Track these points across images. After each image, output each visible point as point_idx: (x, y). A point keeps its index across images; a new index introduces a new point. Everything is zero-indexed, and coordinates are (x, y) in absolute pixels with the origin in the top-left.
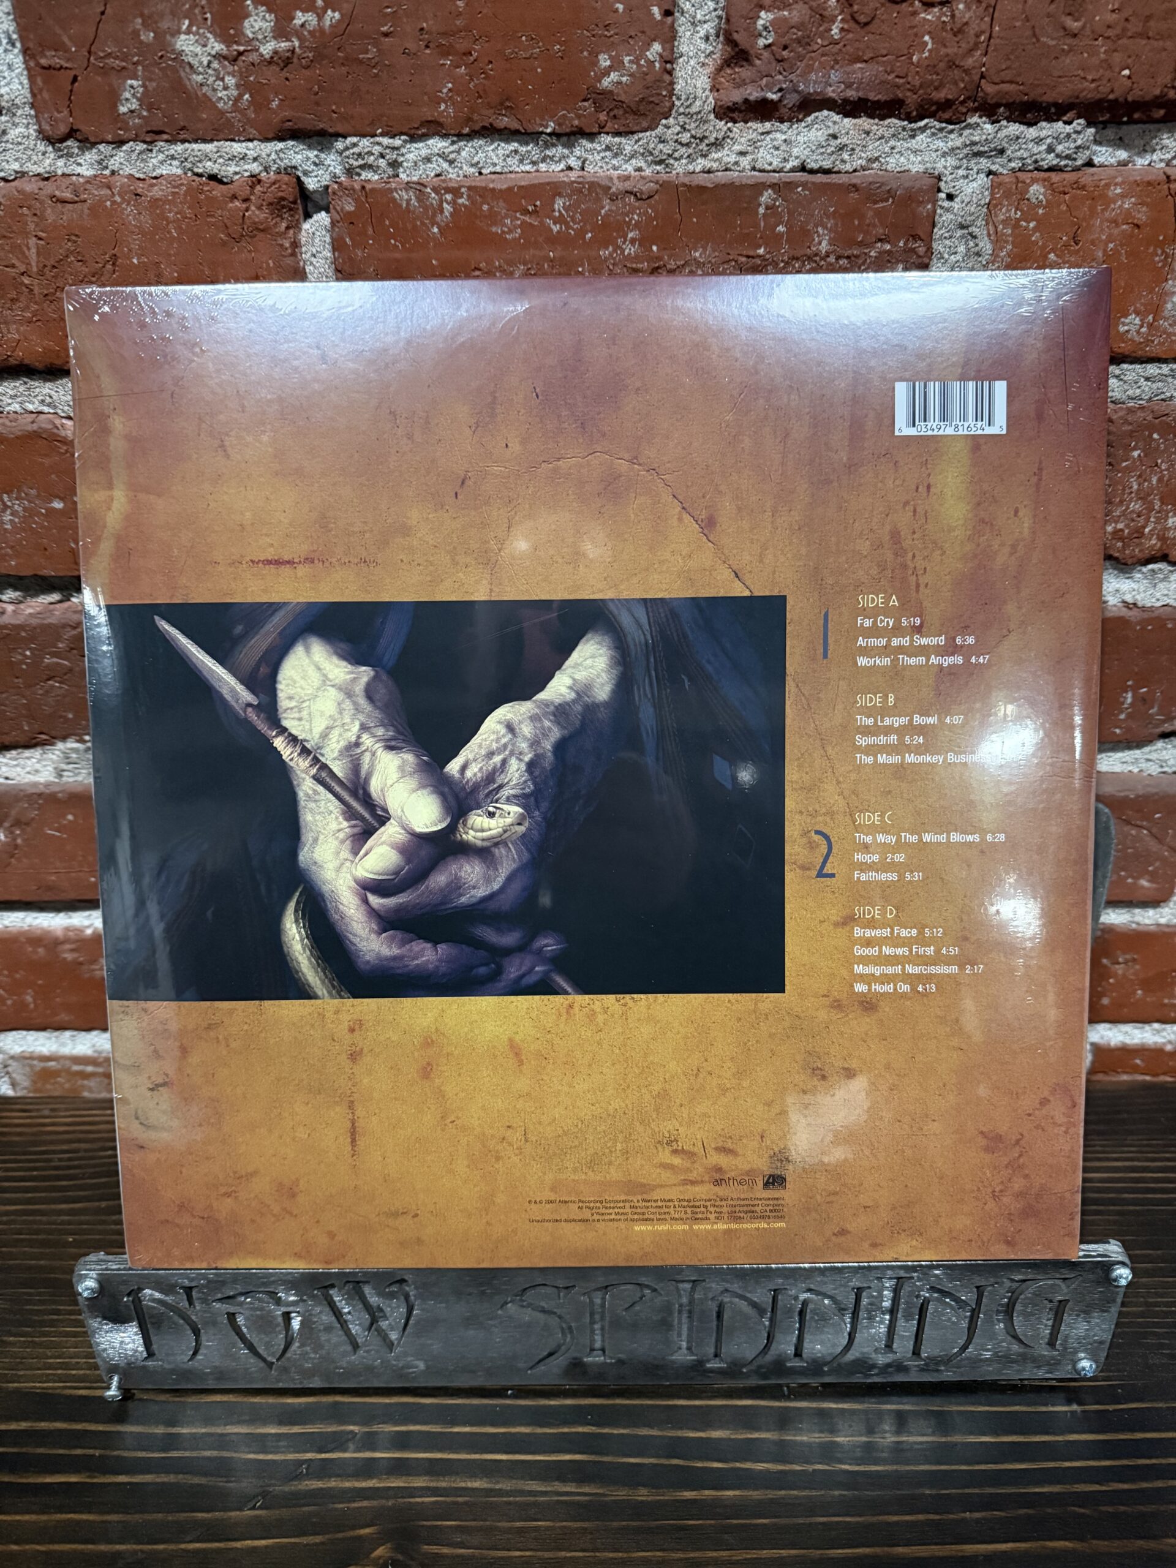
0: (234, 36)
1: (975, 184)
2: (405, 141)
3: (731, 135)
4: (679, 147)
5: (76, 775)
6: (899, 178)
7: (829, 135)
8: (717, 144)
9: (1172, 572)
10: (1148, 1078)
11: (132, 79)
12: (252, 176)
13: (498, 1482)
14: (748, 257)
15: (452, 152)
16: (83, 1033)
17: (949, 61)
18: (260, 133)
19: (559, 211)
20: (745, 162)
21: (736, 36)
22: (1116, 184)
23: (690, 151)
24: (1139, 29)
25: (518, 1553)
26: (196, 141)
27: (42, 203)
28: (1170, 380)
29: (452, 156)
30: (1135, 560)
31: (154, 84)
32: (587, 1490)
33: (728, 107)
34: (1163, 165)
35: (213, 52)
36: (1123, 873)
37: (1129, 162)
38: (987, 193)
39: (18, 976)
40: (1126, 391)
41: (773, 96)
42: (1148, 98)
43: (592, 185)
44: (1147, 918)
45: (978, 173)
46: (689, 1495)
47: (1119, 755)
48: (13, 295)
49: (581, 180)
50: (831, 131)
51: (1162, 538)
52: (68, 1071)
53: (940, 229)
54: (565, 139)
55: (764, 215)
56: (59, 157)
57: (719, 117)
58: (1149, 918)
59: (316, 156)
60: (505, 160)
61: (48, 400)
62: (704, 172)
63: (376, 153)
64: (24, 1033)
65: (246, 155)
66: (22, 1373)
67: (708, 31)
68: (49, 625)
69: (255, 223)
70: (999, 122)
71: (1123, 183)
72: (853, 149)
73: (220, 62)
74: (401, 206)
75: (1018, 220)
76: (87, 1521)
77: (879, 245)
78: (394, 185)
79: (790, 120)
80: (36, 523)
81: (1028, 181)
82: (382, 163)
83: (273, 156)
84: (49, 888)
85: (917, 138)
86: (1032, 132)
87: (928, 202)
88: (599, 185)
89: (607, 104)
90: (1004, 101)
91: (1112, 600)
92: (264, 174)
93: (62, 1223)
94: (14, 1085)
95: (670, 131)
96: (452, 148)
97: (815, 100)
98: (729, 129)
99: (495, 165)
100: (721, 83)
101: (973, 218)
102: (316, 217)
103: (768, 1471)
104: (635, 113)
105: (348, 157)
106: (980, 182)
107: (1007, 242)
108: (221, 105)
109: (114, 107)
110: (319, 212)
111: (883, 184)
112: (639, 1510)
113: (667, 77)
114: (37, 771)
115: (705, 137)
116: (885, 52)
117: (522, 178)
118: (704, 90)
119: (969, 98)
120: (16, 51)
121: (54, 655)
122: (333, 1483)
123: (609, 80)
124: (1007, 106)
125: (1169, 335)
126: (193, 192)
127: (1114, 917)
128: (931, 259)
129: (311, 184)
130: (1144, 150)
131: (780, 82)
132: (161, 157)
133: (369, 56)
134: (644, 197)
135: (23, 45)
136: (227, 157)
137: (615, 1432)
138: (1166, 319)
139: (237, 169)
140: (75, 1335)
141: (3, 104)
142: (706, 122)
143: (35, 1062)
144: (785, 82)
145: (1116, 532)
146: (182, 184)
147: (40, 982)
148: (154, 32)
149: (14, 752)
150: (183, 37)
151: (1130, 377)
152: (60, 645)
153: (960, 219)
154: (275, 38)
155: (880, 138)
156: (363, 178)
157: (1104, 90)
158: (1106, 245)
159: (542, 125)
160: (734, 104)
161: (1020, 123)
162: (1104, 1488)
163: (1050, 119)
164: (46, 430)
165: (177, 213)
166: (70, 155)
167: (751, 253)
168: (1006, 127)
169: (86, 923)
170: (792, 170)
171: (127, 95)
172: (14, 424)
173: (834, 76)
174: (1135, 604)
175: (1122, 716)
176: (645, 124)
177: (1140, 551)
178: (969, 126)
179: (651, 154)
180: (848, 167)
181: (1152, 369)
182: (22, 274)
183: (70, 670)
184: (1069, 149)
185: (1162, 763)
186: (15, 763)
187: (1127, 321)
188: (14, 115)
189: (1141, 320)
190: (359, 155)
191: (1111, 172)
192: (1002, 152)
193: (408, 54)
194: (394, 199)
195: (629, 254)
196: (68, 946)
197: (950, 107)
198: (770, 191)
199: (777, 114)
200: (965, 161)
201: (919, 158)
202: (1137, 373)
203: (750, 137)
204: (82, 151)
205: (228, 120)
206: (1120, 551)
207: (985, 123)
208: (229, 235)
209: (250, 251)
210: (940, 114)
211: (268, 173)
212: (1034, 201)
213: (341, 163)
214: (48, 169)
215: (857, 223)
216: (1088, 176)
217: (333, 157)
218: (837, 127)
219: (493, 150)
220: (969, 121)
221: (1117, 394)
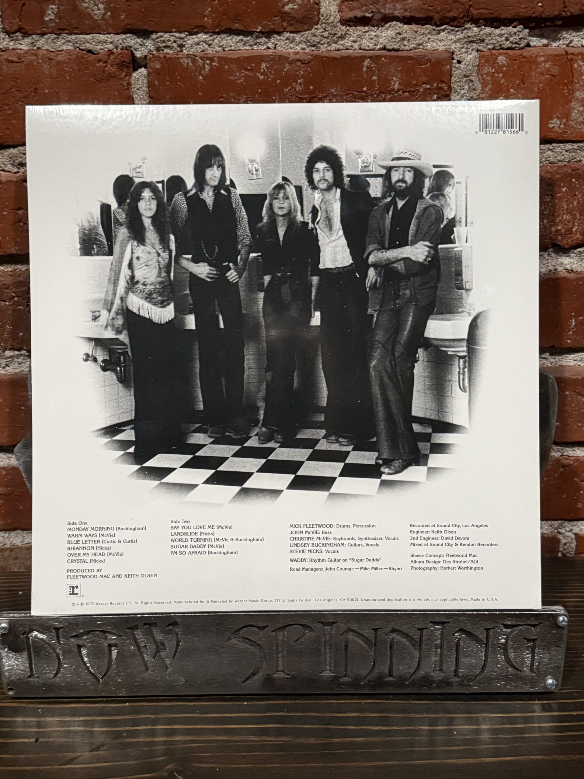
1: (471, 56)
2: (187, 35)
3: (349, 33)
4: (323, 38)
6: (432, 53)
7: (397, 33)
8: (342, 37)
11: (52, 5)
12: (109, 51)
13: (232, 737)
15: (210, 40)
18: (114, 30)
19: (264, 69)
20: (356, 46)
22: (541, 56)
23: (329, 40)
25: (244, 766)
26: (82, 34)
27: (2, 62)
28: (578, 151)
29: (210, 42)
30: (569, 246)
31: (63, 7)
32: (281, 739)
33: (347, 20)
34: (565, 46)
37: (548, 45)
38: (477, 60)
40: (556, 157)
41: (367, 15)
42: (552, 16)
43: (280, 56)
45: (472, 51)
46: (337, 740)
47: (573, 356)
49: (274, 54)
50: (398, 31)
53: (455, 77)
54: (266, 34)
55: (366, 71)
56: (11, 41)
57: (343, 24)
59: (142, 41)
60: (236, 44)
63: (172, 40)
65: (107, 41)
69: (109, 73)
70: (480, 26)
71: (543, 56)
72: (409, 40)
74: (183, 66)
75: (494, 73)
77: (424, 85)
78: (180, 56)
79: (378, 26)
81: (497, 54)
83: (120, 41)
85: (443, 34)
86: (497, 31)
87: (447, 65)
88: (283, 56)
89: (287, 18)
90: (482, 17)
91: (560, 269)
92: (115, 50)
95: (318, 31)
96: (210, 38)
97: (390, 17)
98: (348, 30)
99: (231, 46)
100: (343, 9)
101: (471, 72)
102: (140, 70)
103: (380, 730)
104: (301, 22)
105: (158, 42)
106: (473, 55)
107: (489, 84)
108: (95, 17)
109: (43, 18)
110: (140, 67)
111: (424, 56)
113: (316, 6)
115: (336, 34)
117: (245, 53)
118: (335, 12)
119: (464, 16)
123: (288, 7)
125: (575, 129)
126: (79, 58)
128: (451, 92)
129: (138, 54)
130: (555, 39)
131: (372, 8)
132: (63, 41)
134: (306, 62)
136: (97, 41)
137: (296, 714)
138: (573, 121)
139: (102, 47)
142: (336, 27)
144: (374, 8)
145: (557, 231)
146: (74, 54)
151: (558, 150)
153: (464, 73)
155: (422, 34)
156: (165, 52)
157: (530, 12)
158: (539, 85)
159: (255, 28)
160: (350, 18)
161: (492, 27)
162: (563, 734)
163: (506, 26)
165: (70, 68)
166: (17, 40)
167: (360, 90)
168: (484, 29)
170: (380, 49)
171: (49, 12)
173: (398, 6)
175: (571, 333)
176: (306, 28)
177: (572, 241)
178: (466, 29)
179: (309, 42)
180: (407, 48)
181: (569, 146)
184: (516, 39)
187: (553, 122)
189: (560, 121)
190: (164, 41)
191: (539, 49)
192: (483, 41)
194: (180, 63)
195: (299, 90)
197: (456, 20)
198: (368, 60)
199: (371, 23)
200: (465, 45)
201: (443, 44)
202: (561, 148)
203: (358, 34)
204: (23, 38)
205: (98, 24)
206: (560, 241)
207: (474, 27)
208: (96, 79)
209: (106, 87)
210: (451, 23)
211: (117, 49)
212: (501, 64)
213: (154, 45)
214: (5, 46)
215: (412, 75)
216: (526, 52)
217: (150, 42)
218: (400, 29)
219: (230, 39)
220: (466, 26)
221: (552, 159)
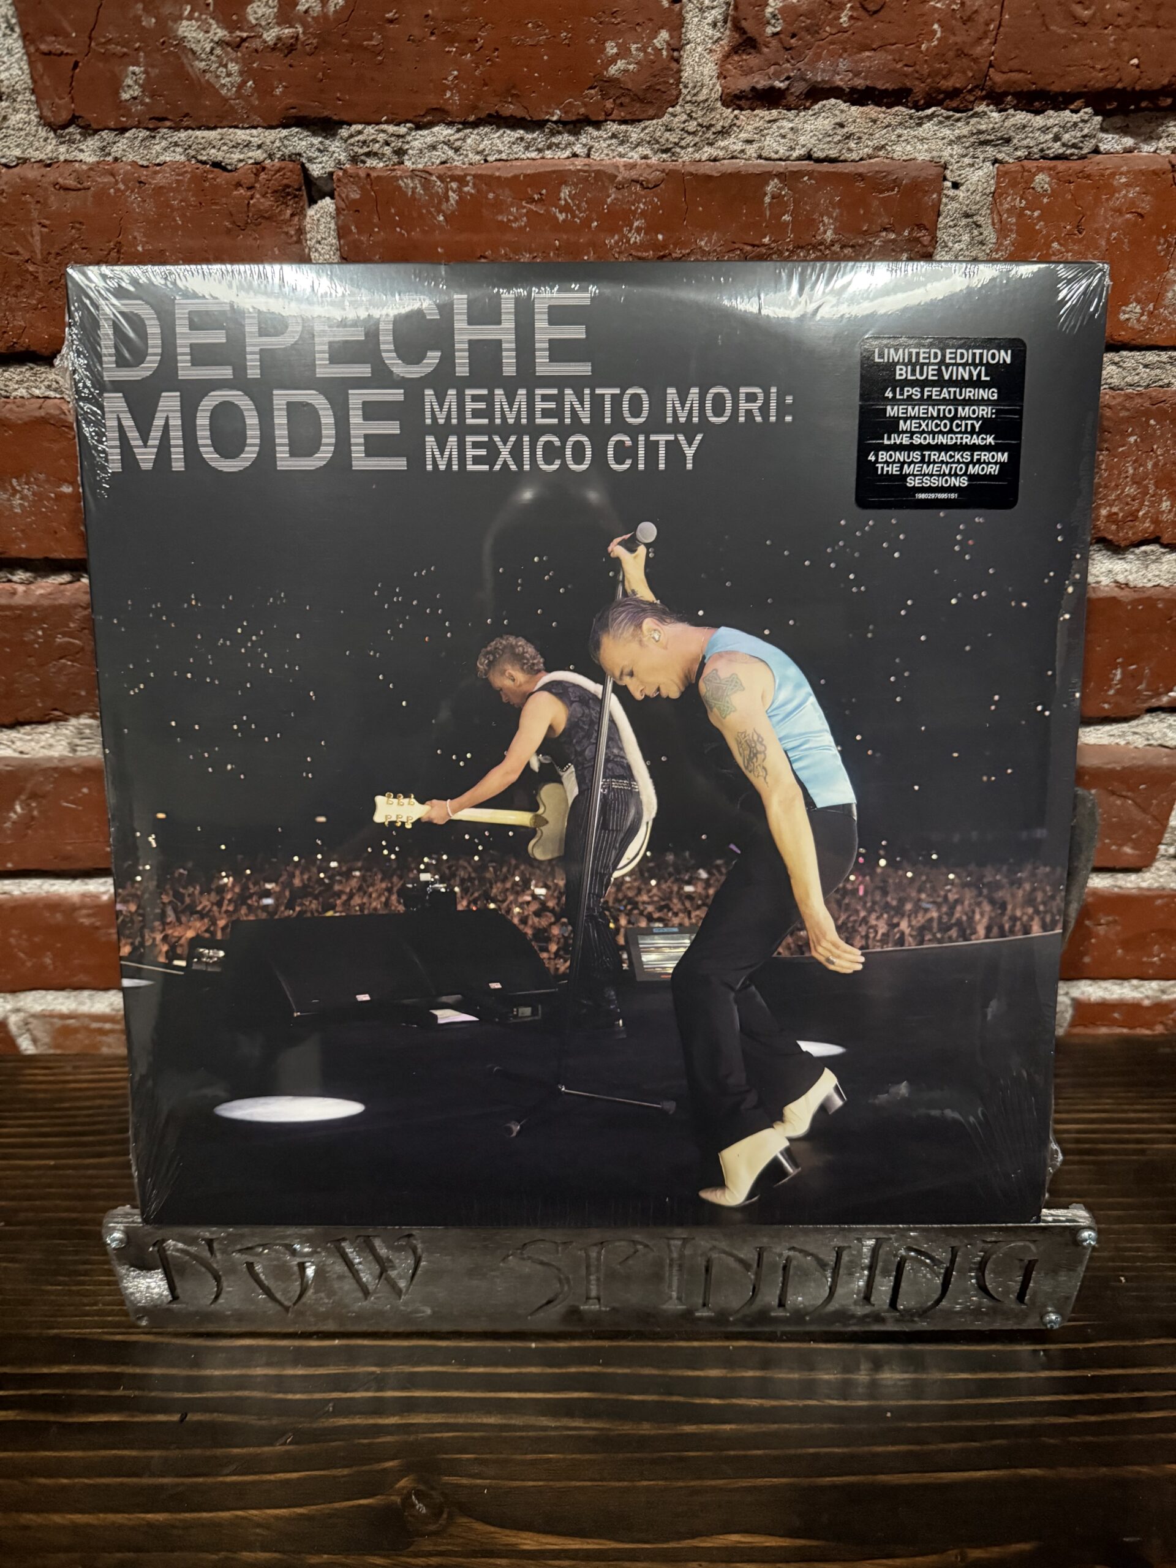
0: (237, 21)
1: (980, 173)
2: (410, 129)
3: (738, 122)
4: (685, 135)
5: (90, 749)
6: (905, 167)
7: (836, 124)
8: (724, 132)
9: (1164, 553)
10: (1125, 1031)
11: (133, 65)
12: (256, 163)
13: (511, 1418)
14: (754, 246)
15: (458, 140)
16: (101, 993)
17: (958, 50)
18: (264, 120)
19: (565, 200)
20: (751, 150)
21: (744, 24)
22: (1121, 174)
23: (697, 139)
24: (1149, 18)
25: (531, 1483)
26: (199, 129)
27: (46, 189)
28: (1168, 367)
29: (458, 144)
30: (1127, 543)
31: (157, 71)
32: (594, 1425)
33: (735, 96)
34: (1168, 152)
35: (216, 39)
36: (1107, 841)
37: (1135, 149)
38: (992, 182)
39: (36, 939)
40: (1124, 378)
41: (777, 84)
42: (1157, 87)
43: (599, 173)
44: (1130, 882)
45: (984, 161)
46: (689, 1429)
47: (1107, 728)
48: (17, 281)
49: (586, 168)
50: (838, 120)
51: (1156, 521)
52: (87, 1029)
53: (946, 218)
54: (571, 126)
55: (770, 204)
56: (64, 143)
57: (726, 104)
58: (1131, 882)
59: (321, 143)
60: (510, 147)
61: (54, 385)
62: (709, 160)
63: (381, 140)
64: (43, 992)
65: (250, 142)
66: (60, 1319)
67: (715, 17)
68: (61, 605)
69: (260, 211)
70: (1006, 110)
71: (1128, 172)
72: (860, 138)
73: (223, 49)
74: (406, 194)
75: (1023, 209)
76: (129, 1457)
77: (884, 234)
78: (399, 173)
79: (797, 108)
80: (46, 507)
81: (1034, 170)
82: (387, 150)
83: (277, 144)
84: (66, 858)
85: (927, 125)
86: (1039, 121)
87: (934, 191)
88: (605, 173)
89: (613, 92)
90: (1012, 91)
91: (1105, 581)
92: (268, 161)
93: (91, 1177)
94: (35, 1041)
95: (676, 120)
96: (457, 136)
97: (822, 89)
99: (500, 152)
100: (728, 70)
101: (977, 207)
102: (320, 203)
103: (761, 1407)
104: (641, 101)
106: (986, 170)
107: (1011, 231)
108: (224, 92)
109: (117, 93)
110: (323, 197)
111: (889, 173)
112: (643, 1442)
113: (674, 65)
114: (51, 746)
115: (711, 125)
116: (894, 41)
117: (528, 165)
118: (711, 78)
119: (977, 87)
120: (15, 36)
121: (64, 634)
122: (358, 1421)
123: (616, 68)
124: (1016, 95)
125: (1169, 323)
126: (198, 180)
127: (1099, 882)
128: (934, 249)
129: (316, 170)
130: (1150, 138)
131: (787, 70)
132: (164, 143)
133: (374, 43)
134: (650, 186)
135: (22, 30)
136: (231, 144)
137: (620, 1371)
138: (1166, 307)
139: (242, 157)
140: (109, 1283)
141: (3, 89)
142: (713, 110)
143: (55, 1020)
144: (793, 70)
145: (1111, 517)
146: (186, 172)
147: (59, 945)
148: (156, 18)
149: (28, 728)
150: (185, 23)
151: (1129, 364)
152: (72, 625)
153: (965, 208)
154: (279, 24)
155: (887, 126)
156: (368, 165)
157: (1112, 79)
158: (1110, 234)
159: (547, 113)
160: (742, 92)
161: (1028, 111)
162: (1072, 1420)
163: (1058, 108)
164: (52, 416)
165: (181, 201)
166: (72, 142)
167: (757, 243)
168: (1013, 116)
169: (102, 889)
170: (799, 159)
171: (129, 81)
172: (22, 410)
173: (843, 65)
174: (1127, 584)
175: (1111, 692)
176: (651, 112)
177: (1133, 534)
178: (976, 115)
179: (658, 142)
180: (854, 156)
181: (1151, 357)
182: (27, 261)
183: (82, 649)
184: (1075, 138)
185: (1148, 736)
186: (29, 737)
187: (1128, 309)
188: (15, 100)
189: (1142, 309)
190: (364, 142)
191: (1116, 159)
192: (1008, 141)
193: (413, 41)
194: (400, 187)
195: (635, 242)
196: (84, 912)
197: (958, 96)
198: (776, 180)
199: (784, 102)
200: (971, 149)
201: (926, 146)
202: (1136, 360)
203: (757, 125)
204: (85, 138)
205: (231, 106)
206: (1113, 534)
207: (992, 111)
208: (234, 223)
209: (255, 239)
210: (948, 102)
211: (272, 160)
212: (1039, 190)
213: (345, 150)
214: (50, 155)
215: (862, 212)
216: (1093, 165)
217: (338, 144)
218: (844, 115)
219: (499, 137)
220: (977, 109)
221: (1115, 381)
